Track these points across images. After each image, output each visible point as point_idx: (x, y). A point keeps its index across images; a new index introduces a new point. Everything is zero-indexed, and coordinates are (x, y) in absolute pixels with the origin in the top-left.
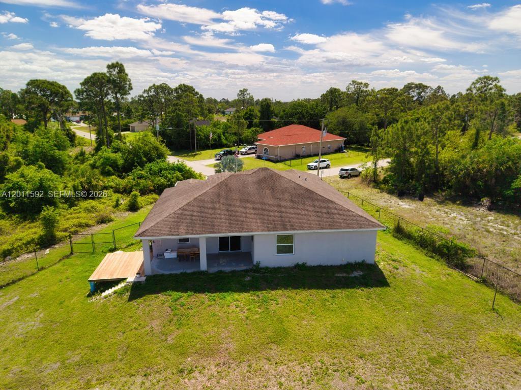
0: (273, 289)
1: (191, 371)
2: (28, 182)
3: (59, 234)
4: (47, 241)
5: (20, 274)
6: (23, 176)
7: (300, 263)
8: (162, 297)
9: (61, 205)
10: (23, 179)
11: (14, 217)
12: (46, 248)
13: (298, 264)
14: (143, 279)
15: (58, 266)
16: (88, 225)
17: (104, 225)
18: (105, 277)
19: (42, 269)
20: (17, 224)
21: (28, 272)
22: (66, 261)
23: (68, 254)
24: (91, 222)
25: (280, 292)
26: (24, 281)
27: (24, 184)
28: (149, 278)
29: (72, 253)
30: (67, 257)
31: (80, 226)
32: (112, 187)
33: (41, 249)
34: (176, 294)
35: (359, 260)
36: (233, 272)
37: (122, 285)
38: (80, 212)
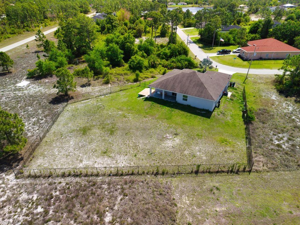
0: (176, 109)
1: (146, 117)
2: (136, 60)
3: (140, 79)
4: (136, 80)
5: (127, 88)
6: (135, 58)
7: (189, 105)
8: (150, 102)
9: (144, 69)
10: (135, 59)
11: (131, 71)
12: (135, 82)
13: (188, 105)
14: (149, 97)
15: (136, 88)
16: (148, 78)
17: (153, 79)
18: (142, 94)
19: (132, 88)
20: (132, 73)
21: (129, 88)
22: (138, 87)
23: (139, 85)
24: (149, 77)
25: (177, 110)
26: (127, 90)
27: (135, 61)
28: (150, 97)
29: (140, 86)
30: (139, 86)
31: (146, 77)
32: (162, 64)
33: (134, 82)
34: (153, 103)
35: (207, 109)
36: (170, 102)
37: (144, 97)
38: (148, 72)
